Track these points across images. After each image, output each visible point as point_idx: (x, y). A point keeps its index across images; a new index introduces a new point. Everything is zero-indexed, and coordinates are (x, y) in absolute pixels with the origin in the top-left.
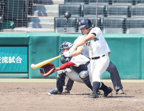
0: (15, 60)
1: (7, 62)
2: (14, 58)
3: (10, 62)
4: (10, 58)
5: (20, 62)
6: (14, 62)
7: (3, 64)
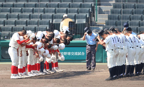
0: (81, 54)
1: (77, 55)
2: (80, 53)
3: (79, 55)
4: (79, 52)
5: (84, 55)
6: (81, 55)
7: (75, 56)
